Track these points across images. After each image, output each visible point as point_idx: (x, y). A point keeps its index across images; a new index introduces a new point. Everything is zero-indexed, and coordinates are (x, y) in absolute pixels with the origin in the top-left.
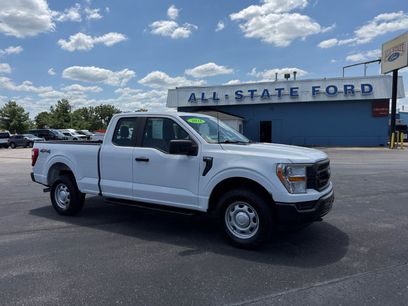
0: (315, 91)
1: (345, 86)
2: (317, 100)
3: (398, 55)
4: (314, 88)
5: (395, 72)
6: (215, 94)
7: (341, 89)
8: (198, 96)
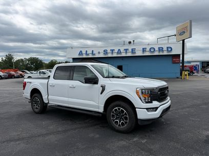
0: (144, 50)
1: (159, 48)
2: (145, 55)
3: (184, 32)
4: (143, 49)
5: (183, 41)
6: (93, 51)
7: (157, 49)
8: (84, 52)
